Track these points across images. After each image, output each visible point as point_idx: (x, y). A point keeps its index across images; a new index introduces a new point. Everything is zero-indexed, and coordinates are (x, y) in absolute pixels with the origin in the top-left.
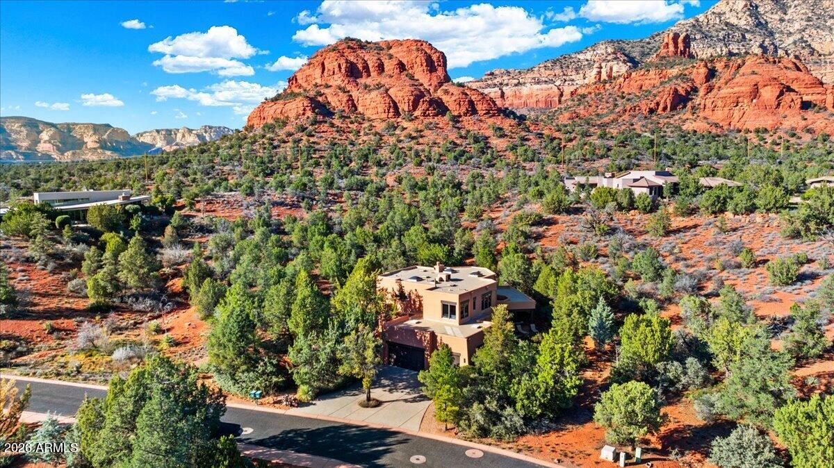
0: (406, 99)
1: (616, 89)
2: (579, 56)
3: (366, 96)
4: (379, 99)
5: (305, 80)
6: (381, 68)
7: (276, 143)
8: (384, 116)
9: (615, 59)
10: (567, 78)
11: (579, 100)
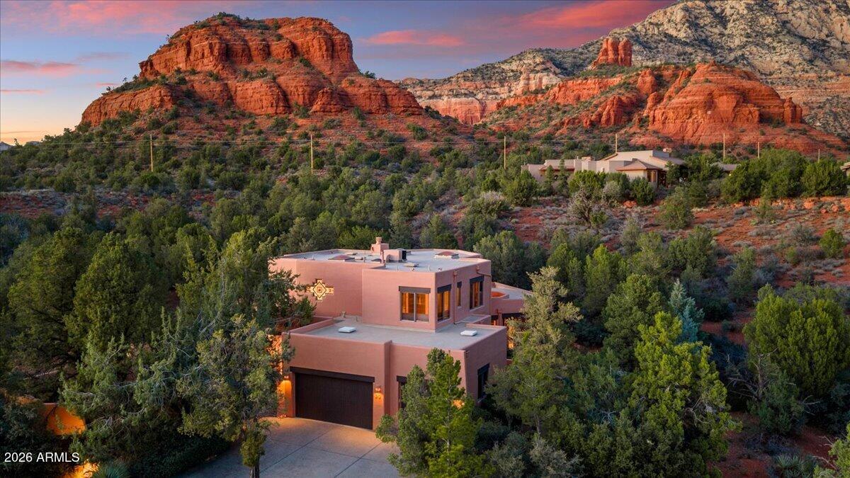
0: (300, 90)
1: (549, 100)
2: (503, 66)
3: (248, 86)
4: (264, 89)
5: (163, 65)
6: (267, 52)
7: (119, 141)
8: (271, 111)
9: (546, 69)
10: (491, 91)
11: (507, 112)
